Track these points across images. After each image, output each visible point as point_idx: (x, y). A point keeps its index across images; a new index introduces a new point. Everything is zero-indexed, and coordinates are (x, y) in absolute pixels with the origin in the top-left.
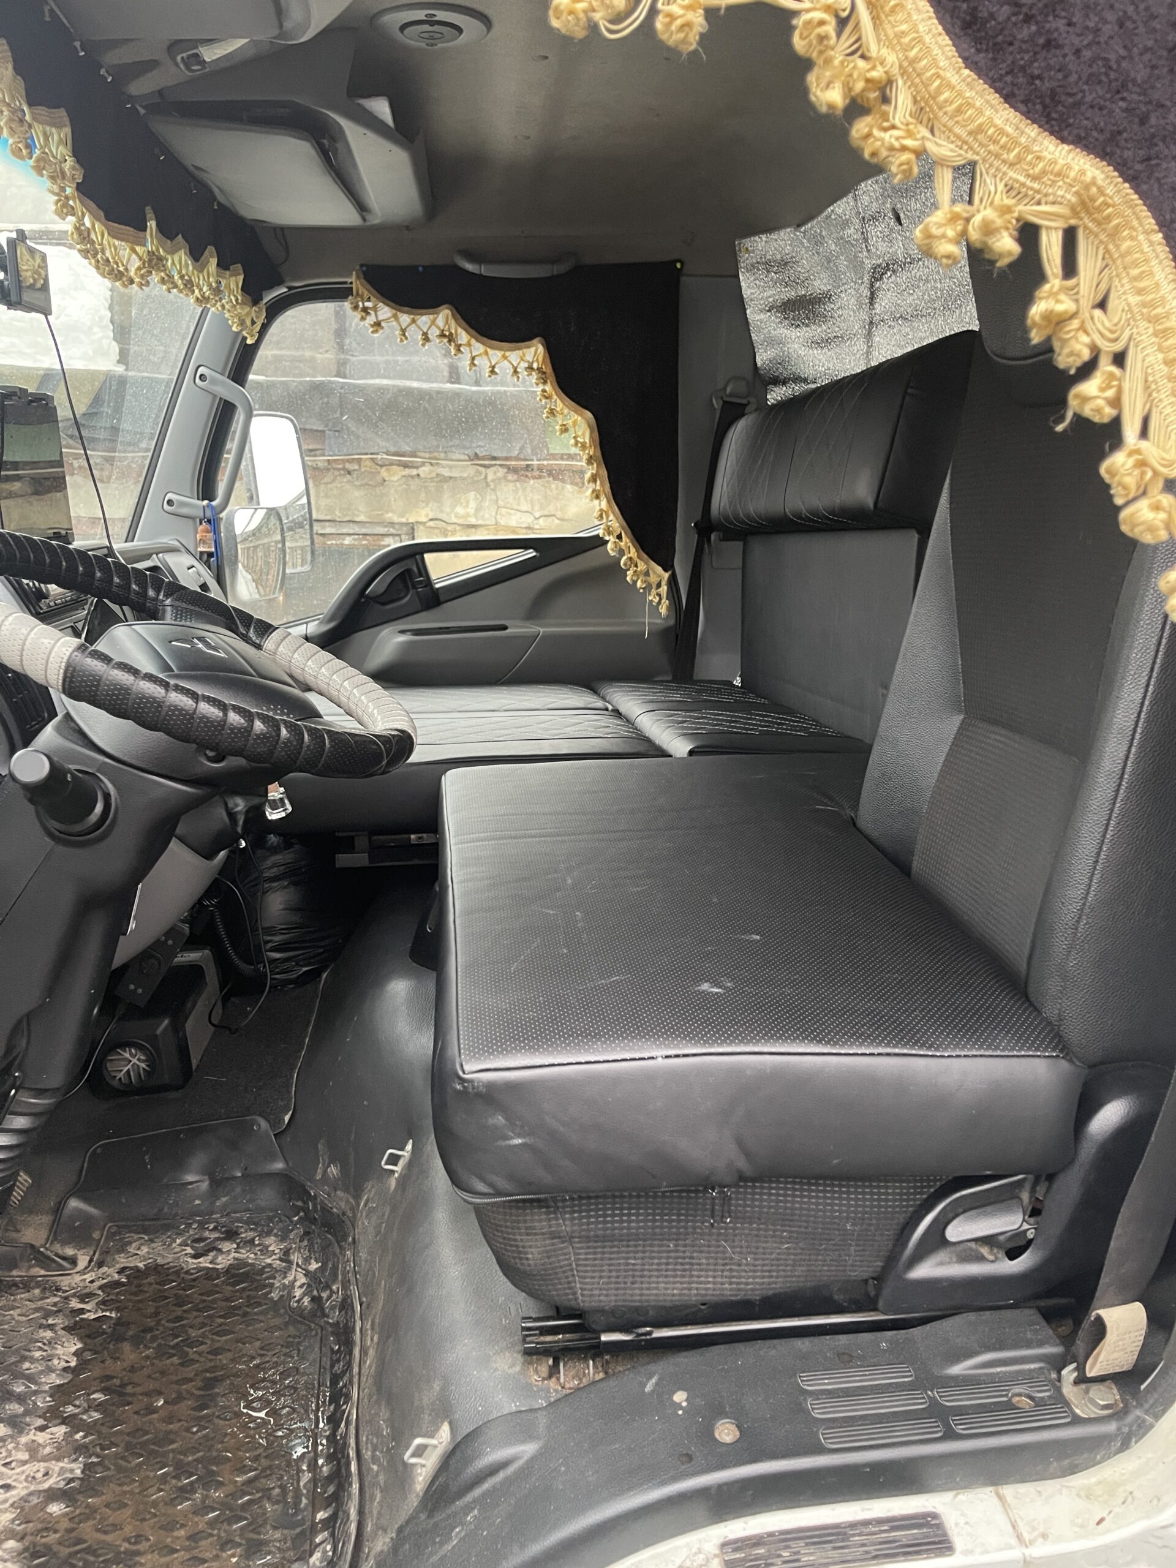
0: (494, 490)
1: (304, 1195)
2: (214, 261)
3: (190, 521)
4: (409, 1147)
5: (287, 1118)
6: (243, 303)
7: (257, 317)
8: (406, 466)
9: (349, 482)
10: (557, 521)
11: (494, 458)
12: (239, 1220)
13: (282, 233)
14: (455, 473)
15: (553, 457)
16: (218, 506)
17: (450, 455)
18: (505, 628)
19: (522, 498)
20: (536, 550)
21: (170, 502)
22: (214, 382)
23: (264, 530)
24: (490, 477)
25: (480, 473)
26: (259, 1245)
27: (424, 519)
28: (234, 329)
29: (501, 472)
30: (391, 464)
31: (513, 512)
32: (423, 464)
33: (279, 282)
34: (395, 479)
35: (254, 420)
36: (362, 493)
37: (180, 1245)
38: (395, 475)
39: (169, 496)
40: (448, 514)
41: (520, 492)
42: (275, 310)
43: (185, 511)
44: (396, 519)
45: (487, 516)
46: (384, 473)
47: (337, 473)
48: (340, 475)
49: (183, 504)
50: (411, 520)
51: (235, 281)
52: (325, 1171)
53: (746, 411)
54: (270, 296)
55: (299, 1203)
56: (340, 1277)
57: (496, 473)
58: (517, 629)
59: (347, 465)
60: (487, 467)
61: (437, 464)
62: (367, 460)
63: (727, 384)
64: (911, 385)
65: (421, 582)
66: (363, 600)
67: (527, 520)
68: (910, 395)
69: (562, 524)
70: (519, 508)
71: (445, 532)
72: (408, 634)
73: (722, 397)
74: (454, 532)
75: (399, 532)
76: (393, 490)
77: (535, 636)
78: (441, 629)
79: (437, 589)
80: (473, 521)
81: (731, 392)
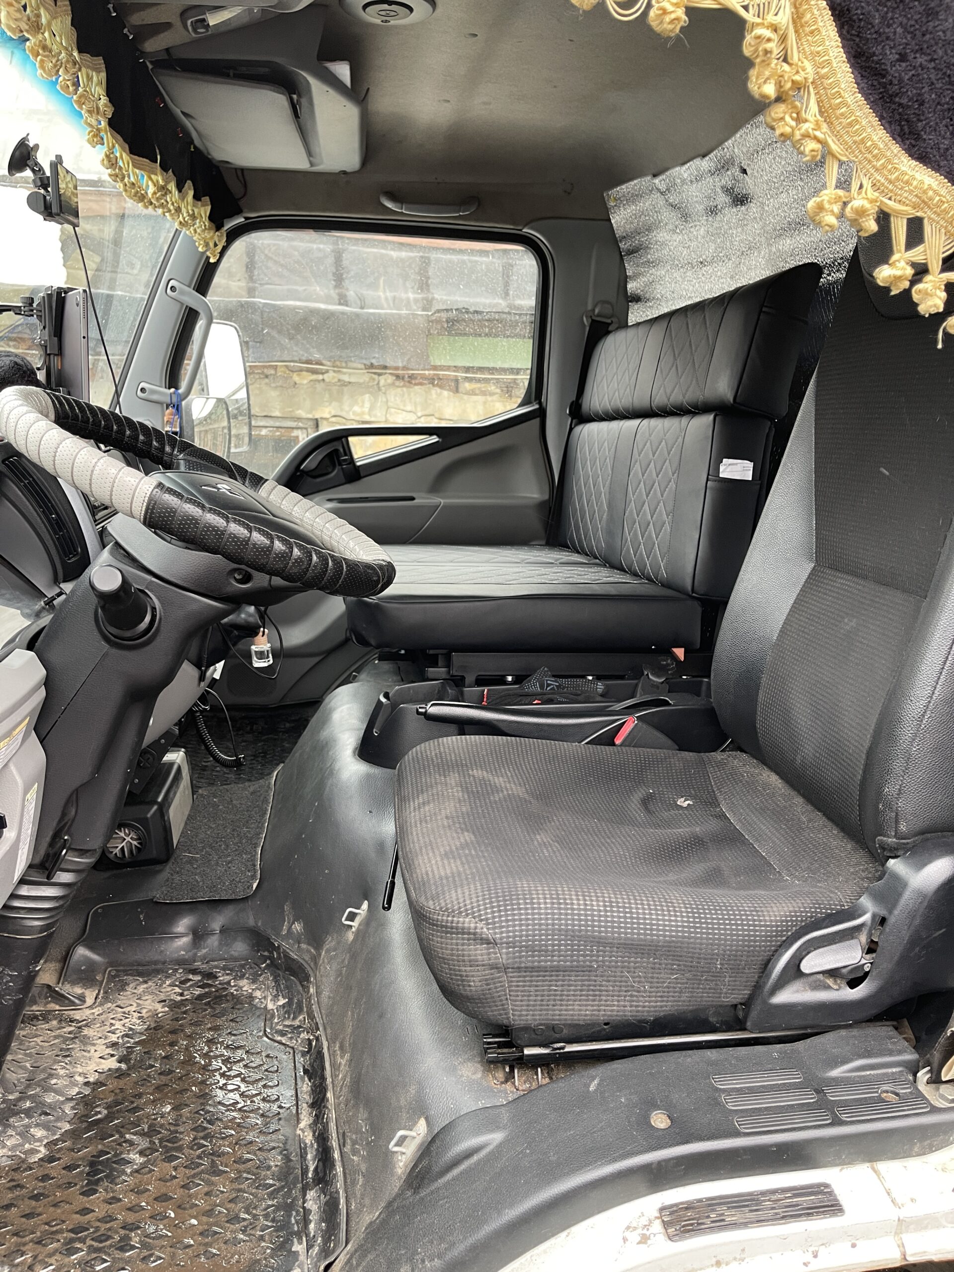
0: (385, 393)
1: (271, 947)
2: (191, 193)
3: (158, 406)
4: (365, 905)
5: (255, 886)
6: (210, 229)
7: (220, 241)
8: (314, 372)
9: (266, 384)
11: (385, 367)
12: (216, 967)
13: (243, 173)
14: (352, 380)
15: (435, 368)
16: (183, 393)
17: (350, 364)
18: (413, 499)
19: (407, 401)
20: (439, 436)
21: (143, 390)
22: (182, 293)
23: (213, 417)
24: (382, 382)
25: (374, 379)
26: (235, 986)
27: (327, 415)
28: (200, 249)
29: (390, 379)
30: (301, 371)
31: (400, 411)
32: (327, 371)
33: (238, 212)
34: (305, 382)
35: (213, 325)
36: (277, 393)
37: (170, 985)
38: (304, 379)
39: (142, 385)
40: (348, 412)
41: (406, 396)
42: (233, 235)
43: (155, 397)
44: (304, 415)
45: (379, 414)
46: (296, 378)
47: (257, 376)
48: (260, 378)
49: (153, 392)
50: (316, 417)
51: (205, 210)
52: (290, 928)
53: (610, 328)
54: (230, 224)
55: (266, 954)
56: (305, 1009)
57: (386, 379)
58: (423, 500)
59: (266, 371)
60: (380, 375)
61: (339, 371)
62: (282, 366)
63: (595, 306)
64: (765, 305)
65: (345, 460)
66: (298, 474)
67: (412, 418)
68: (766, 313)
70: (405, 409)
72: (335, 502)
73: (591, 317)
75: (306, 426)
76: (302, 392)
77: (437, 505)
78: (361, 498)
79: (358, 466)
80: (367, 418)
81: (598, 313)
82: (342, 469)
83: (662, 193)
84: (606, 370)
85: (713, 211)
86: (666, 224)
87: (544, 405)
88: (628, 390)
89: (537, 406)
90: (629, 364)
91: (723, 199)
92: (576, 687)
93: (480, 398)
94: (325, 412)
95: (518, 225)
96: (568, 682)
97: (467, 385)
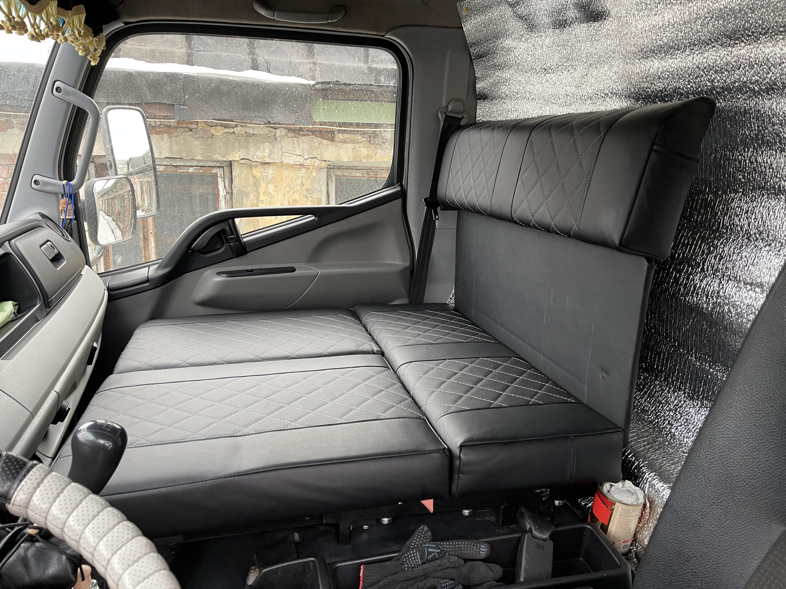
8: (226, 126)
9: (190, 135)
10: (318, 162)
11: (280, 124)
14: (255, 132)
15: (316, 123)
16: (75, 185)
17: (253, 121)
18: (294, 270)
19: (297, 147)
20: (315, 217)
21: (36, 182)
22: (67, 93)
24: (278, 135)
25: (271, 132)
27: (238, 159)
28: (81, 54)
29: (284, 132)
30: (217, 126)
31: (292, 155)
32: (236, 126)
34: (220, 134)
36: (199, 142)
38: (219, 132)
39: (36, 177)
40: (253, 156)
42: (115, 39)
43: (48, 188)
44: (220, 158)
45: (276, 157)
46: (213, 131)
47: (183, 130)
48: (185, 131)
49: (47, 183)
50: (229, 160)
51: (78, 17)
54: (109, 29)
57: (280, 132)
58: (304, 270)
59: (189, 126)
60: (276, 128)
61: (245, 126)
62: (202, 122)
63: (449, 103)
64: (656, 142)
65: (232, 239)
66: (190, 251)
67: (301, 160)
68: (655, 151)
69: (321, 163)
70: (295, 153)
71: (251, 167)
72: (224, 275)
73: (445, 113)
74: (256, 166)
75: (223, 165)
76: (218, 141)
77: (314, 275)
78: (247, 271)
79: (244, 243)
80: (267, 160)
81: (451, 110)
82: (230, 246)
85: (561, 24)
86: (513, 33)
87: (405, 187)
89: (399, 189)
90: (485, 166)
91: (574, 14)
92: (458, 551)
93: (350, 146)
94: (235, 156)
95: (380, 31)
96: (450, 545)
97: (340, 135)
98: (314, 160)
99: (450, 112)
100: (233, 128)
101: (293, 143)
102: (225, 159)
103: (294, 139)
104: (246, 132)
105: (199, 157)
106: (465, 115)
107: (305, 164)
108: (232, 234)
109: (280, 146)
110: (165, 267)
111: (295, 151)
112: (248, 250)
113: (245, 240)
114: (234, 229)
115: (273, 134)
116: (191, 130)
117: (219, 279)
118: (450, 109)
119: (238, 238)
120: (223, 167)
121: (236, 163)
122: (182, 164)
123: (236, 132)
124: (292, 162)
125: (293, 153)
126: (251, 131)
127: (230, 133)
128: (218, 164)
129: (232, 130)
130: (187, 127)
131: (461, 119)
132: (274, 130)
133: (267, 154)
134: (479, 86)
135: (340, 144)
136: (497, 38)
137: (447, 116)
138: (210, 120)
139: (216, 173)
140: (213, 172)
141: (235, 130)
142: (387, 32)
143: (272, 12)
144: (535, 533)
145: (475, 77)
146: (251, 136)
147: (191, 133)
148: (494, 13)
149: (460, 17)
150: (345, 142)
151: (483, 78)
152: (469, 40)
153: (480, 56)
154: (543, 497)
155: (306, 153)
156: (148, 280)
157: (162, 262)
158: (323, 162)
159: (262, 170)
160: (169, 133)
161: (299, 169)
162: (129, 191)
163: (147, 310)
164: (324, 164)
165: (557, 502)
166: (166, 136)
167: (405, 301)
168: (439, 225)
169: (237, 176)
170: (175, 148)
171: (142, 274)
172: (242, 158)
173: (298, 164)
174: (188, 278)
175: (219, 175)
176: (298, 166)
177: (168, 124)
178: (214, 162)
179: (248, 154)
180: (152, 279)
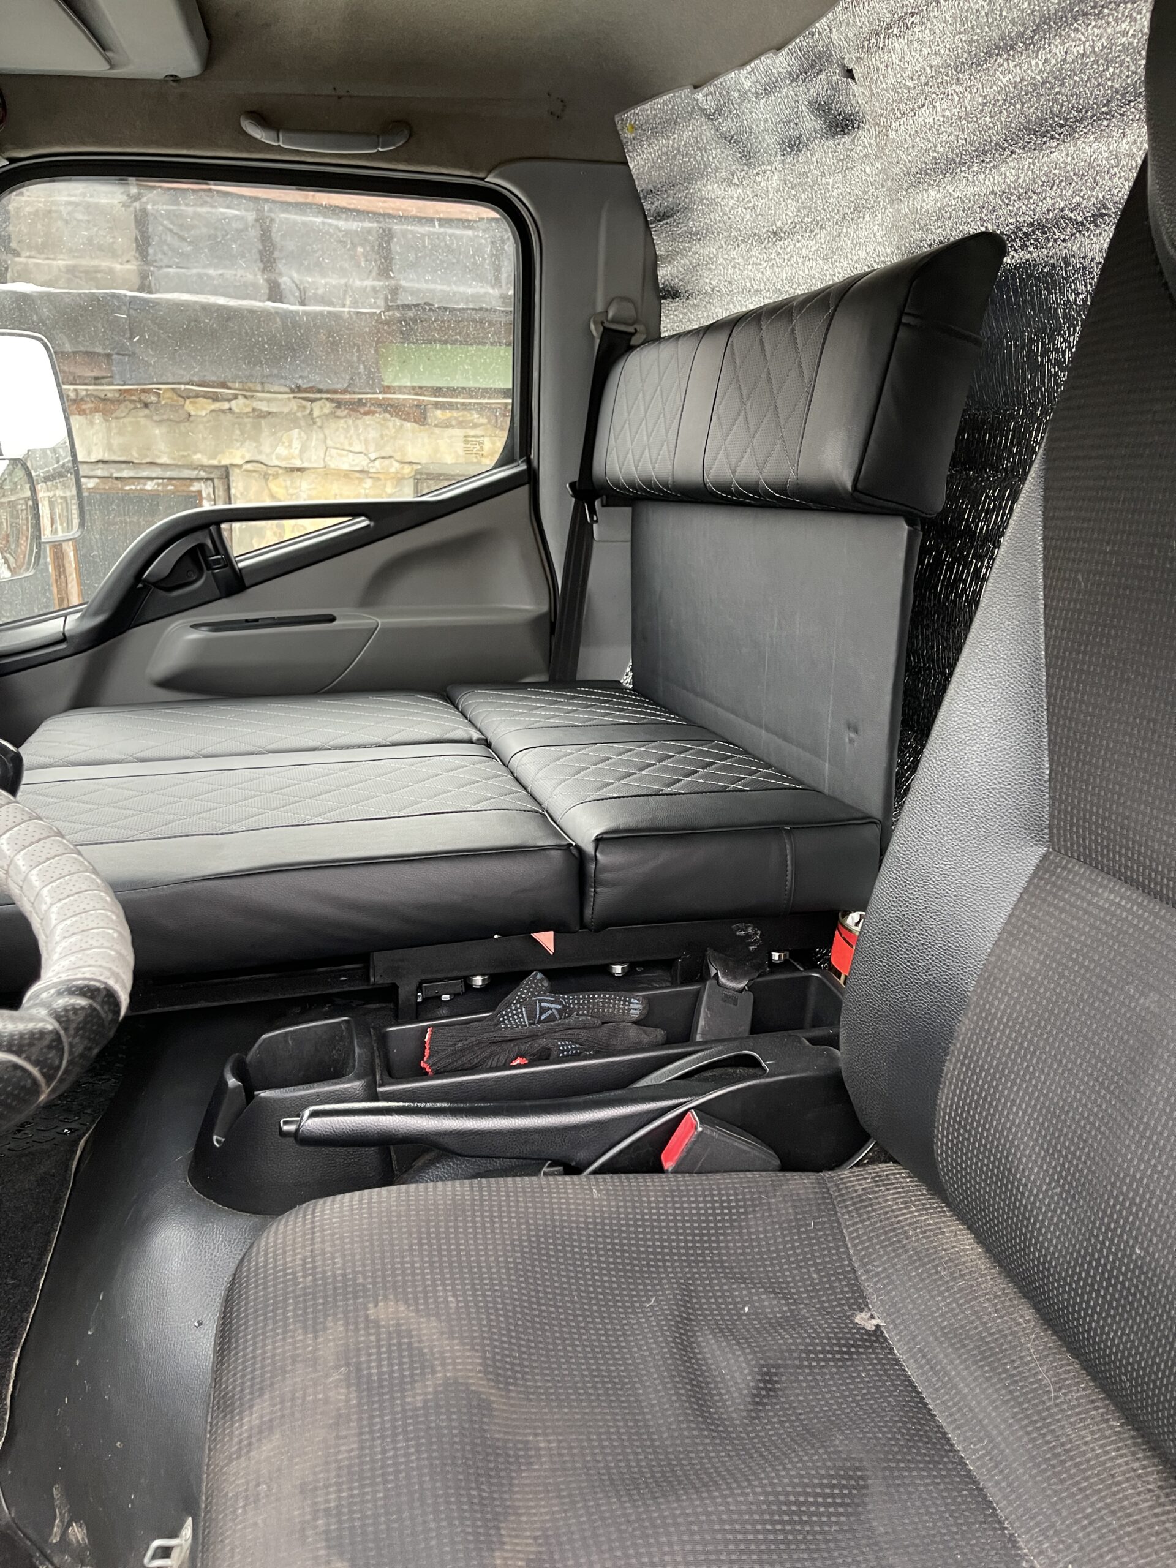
0: (320, 427)
4: (187, 1531)
8: (215, 398)
9: (146, 416)
10: (397, 465)
11: (320, 391)
14: (273, 409)
15: (390, 390)
17: (267, 387)
19: (355, 437)
20: (370, 519)
24: (316, 413)
25: (304, 407)
27: (238, 461)
29: (328, 407)
30: (197, 396)
31: (345, 453)
32: (236, 397)
34: (203, 413)
36: (164, 430)
38: (202, 409)
40: (268, 455)
41: (352, 431)
44: (205, 461)
45: (314, 458)
46: (189, 406)
47: (131, 406)
48: (136, 408)
50: (224, 463)
52: (64, 1533)
53: (633, 342)
57: (320, 409)
58: (350, 619)
59: (143, 397)
60: (313, 401)
61: (252, 397)
62: (166, 390)
63: (609, 304)
64: (906, 310)
65: (217, 561)
66: (140, 585)
67: (361, 462)
68: (908, 325)
69: (403, 468)
70: (351, 449)
71: (266, 477)
72: (204, 628)
73: (602, 323)
74: (276, 476)
75: (212, 476)
76: (201, 427)
77: (370, 630)
78: (247, 621)
79: (240, 570)
80: (298, 463)
81: (614, 317)
82: (214, 574)
83: (709, 117)
84: (629, 413)
85: (793, 145)
86: (717, 168)
87: (535, 464)
88: (665, 447)
89: (524, 467)
90: (664, 404)
91: (810, 123)
92: (592, 1009)
93: (458, 433)
94: (235, 456)
95: (477, 170)
96: (579, 999)
97: (439, 413)
98: (387, 462)
99: (613, 321)
100: (229, 400)
101: (347, 430)
102: (215, 462)
103: (350, 422)
104: (254, 410)
105: (164, 460)
106: (640, 328)
107: (372, 470)
108: (218, 553)
109: (321, 436)
110: (96, 613)
111: (350, 444)
112: (247, 583)
113: (241, 565)
114: (220, 546)
115: (308, 412)
116: (146, 405)
117: (196, 635)
118: (611, 315)
119: (228, 562)
120: (212, 480)
121: (237, 471)
122: (131, 474)
123: (236, 409)
124: (345, 467)
125: (347, 448)
126: (264, 407)
127: (223, 411)
128: (202, 474)
129: (226, 405)
130: (140, 401)
131: (632, 334)
132: (308, 404)
133: (297, 452)
134: (665, 273)
135: (437, 430)
136: (690, 179)
137: (605, 329)
138: (183, 387)
139: (200, 492)
140: (192, 489)
141: (234, 403)
142: (489, 172)
143: (273, 134)
144: (723, 980)
145: (656, 256)
146: (264, 417)
147: (146, 411)
148: (683, 136)
149: (621, 141)
150: (445, 424)
151: (671, 256)
152: (641, 185)
153: (663, 216)
154: (751, 944)
155: (372, 448)
156: (64, 639)
157: (88, 608)
158: (406, 466)
159: (289, 483)
160: (106, 414)
161: (361, 480)
162: (27, 499)
163: (67, 693)
164: (407, 470)
165: (776, 956)
166: (98, 418)
167: (544, 678)
168: (599, 533)
169: (238, 495)
170: (116, 442)
171: (53, 627)
172: (248, 459)
173: (358, 469)
174: (138, 637)
175: (204, 495)
176: (358, 475)
177: (102, 396)
178: (195, 469)
179: (260, 452)
180: (72, 637)
